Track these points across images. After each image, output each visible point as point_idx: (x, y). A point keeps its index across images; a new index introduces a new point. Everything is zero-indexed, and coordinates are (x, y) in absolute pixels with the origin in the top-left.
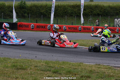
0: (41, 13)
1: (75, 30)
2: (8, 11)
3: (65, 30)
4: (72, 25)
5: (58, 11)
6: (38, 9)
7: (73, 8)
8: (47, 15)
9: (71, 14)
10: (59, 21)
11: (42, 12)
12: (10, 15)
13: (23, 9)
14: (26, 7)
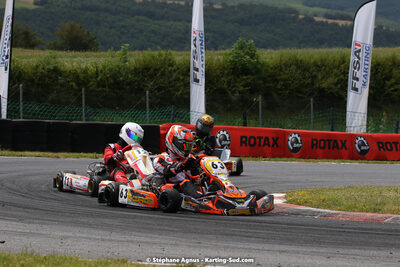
4: (397, 132)
5: (392, 80)
6: (307, 74)
13: (246, 74)
14: (259, 66)
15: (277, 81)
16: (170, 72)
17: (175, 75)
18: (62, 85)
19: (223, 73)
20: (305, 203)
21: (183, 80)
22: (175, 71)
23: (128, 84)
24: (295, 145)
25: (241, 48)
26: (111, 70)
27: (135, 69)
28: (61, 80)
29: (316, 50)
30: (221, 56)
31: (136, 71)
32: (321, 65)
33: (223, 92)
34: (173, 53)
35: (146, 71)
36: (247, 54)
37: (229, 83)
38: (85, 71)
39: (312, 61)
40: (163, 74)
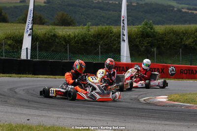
0: (185, 46)
11: (187, 43)
14: (155, 34)
15: (163, 41)
16: (111, 36)
17: (113, 37)
18: (57, 43)
19: (137, 37)
20: (177, 101)
21: (117, 40)
22: (113, 36)
23: (91, 42)
24: (172, 72)
25: (146, 24)
26: (82, 35)
27: (94, 35)
28: (57, 40)
29: (183, 26)
30: (136, 29)
31: (94, 36)
32: (185, 33)
33: (137, 46)
34: (113, 27)
35: (99, 36)
36: (149, 27)
37: (140, 42)
38: (69, 36)
39: (181, 31)
40: (107, 37)
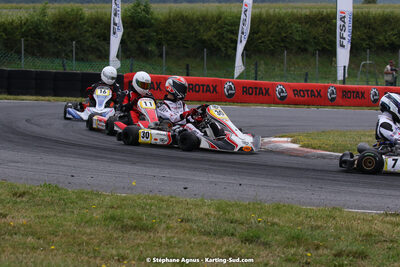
0: (203, 42)
1: (316, 98)
2: (93, 36)
3: (282, 98)
4: (306, 81)
5: (260, 34)
6: (191, 28)
7: (308, 26)
8: (223, 49)
9: (302, 46)
10: (262, 67)
11: (205, 37)
12: (98, 50)
13: (143, 27)
14: (153, 21)
16: (81, 25)
17: (85, 27)
22: (85, 24)
23: (47, 35)
26: (33, 23)
27: (53, 22)
32: (202, 21)
38: (12, 23)
39: (195, 16)
